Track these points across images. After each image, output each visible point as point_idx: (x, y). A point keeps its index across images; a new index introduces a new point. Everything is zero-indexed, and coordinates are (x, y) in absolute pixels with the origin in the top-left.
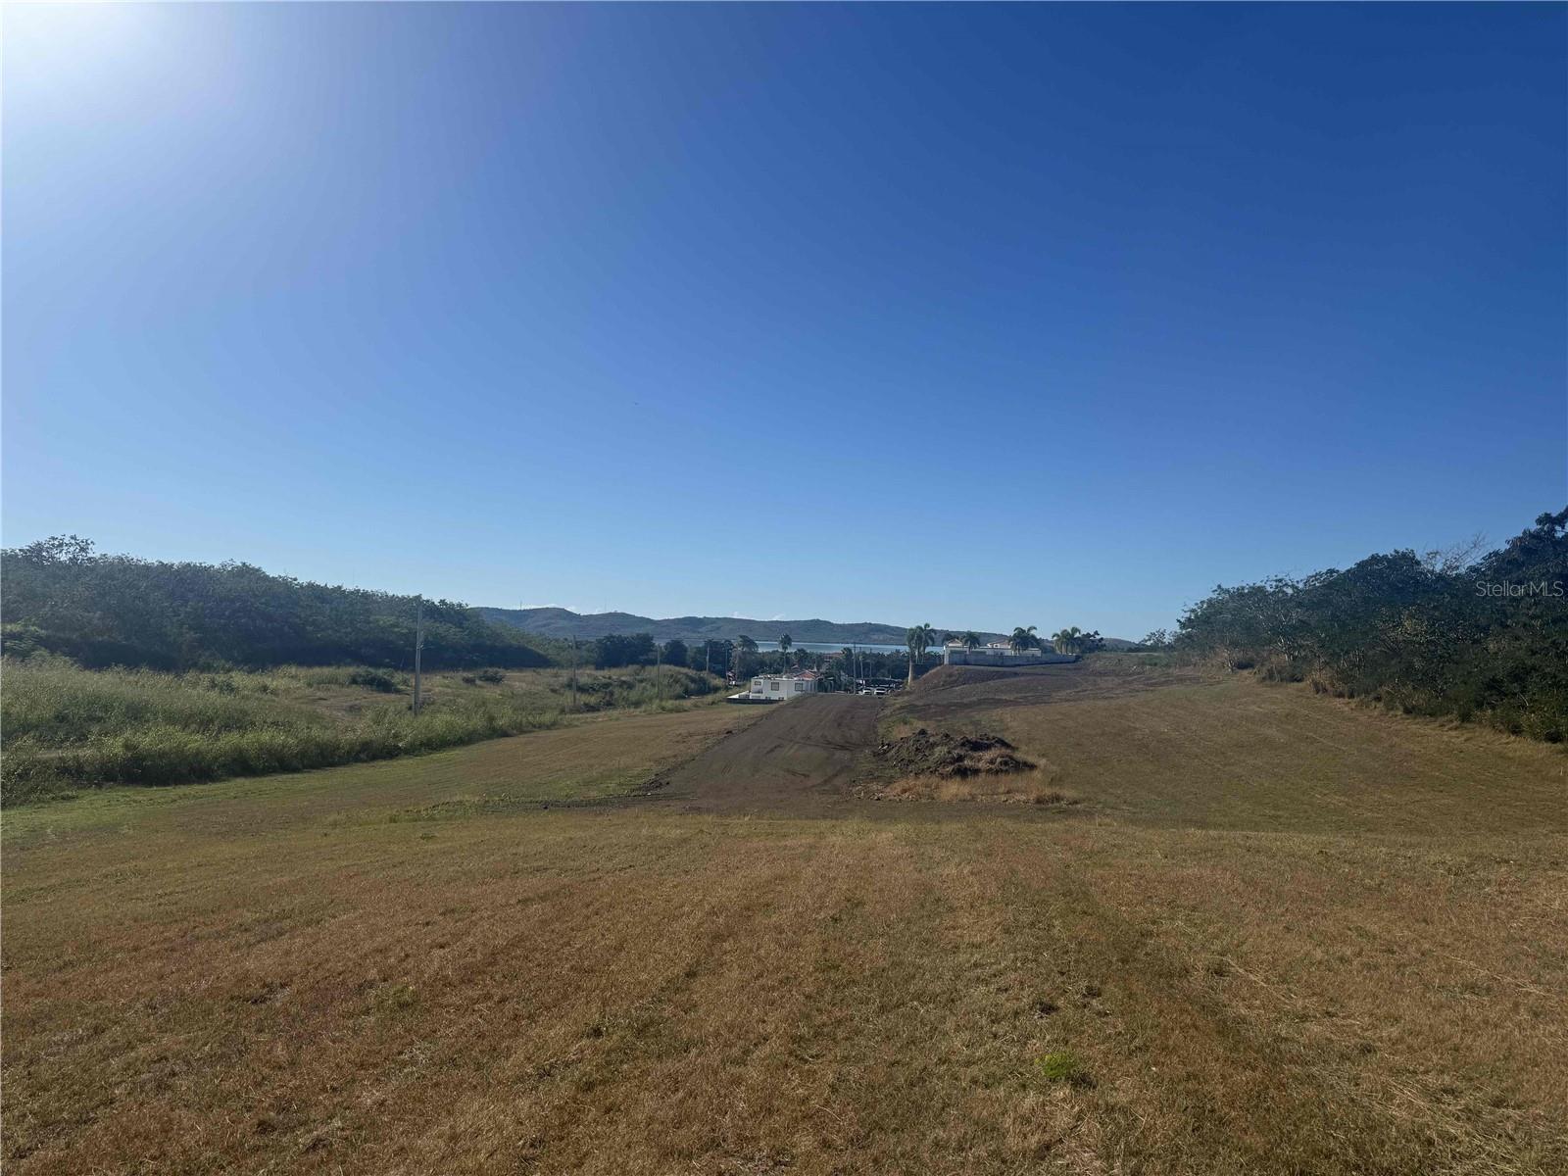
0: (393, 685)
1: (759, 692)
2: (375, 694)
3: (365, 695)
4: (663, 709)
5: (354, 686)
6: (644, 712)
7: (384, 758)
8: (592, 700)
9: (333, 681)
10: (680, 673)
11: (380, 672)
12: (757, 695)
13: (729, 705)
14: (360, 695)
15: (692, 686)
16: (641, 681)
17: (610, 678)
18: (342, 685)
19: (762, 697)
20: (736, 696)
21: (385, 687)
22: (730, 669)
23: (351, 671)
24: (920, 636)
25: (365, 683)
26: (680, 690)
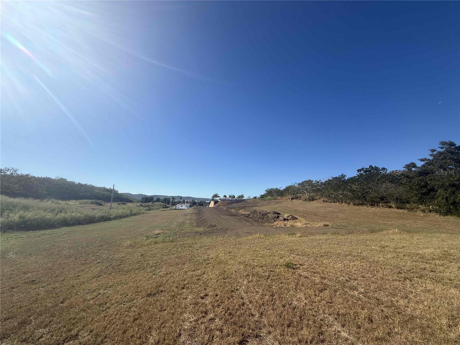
0: (102, 204)
3: (95, 206)
6: (159, 211)
9: (86, 203)
11: (99, 201)
12: (178, 208)
13: (173, 210)
16: (155, 205)
18: (89, 204)
20: (173, 208)
21: (100, 204)
22: (170, 203)
23: (91, 201)
24: (216, 196)
25: (95, 203)
26: (162, 207)
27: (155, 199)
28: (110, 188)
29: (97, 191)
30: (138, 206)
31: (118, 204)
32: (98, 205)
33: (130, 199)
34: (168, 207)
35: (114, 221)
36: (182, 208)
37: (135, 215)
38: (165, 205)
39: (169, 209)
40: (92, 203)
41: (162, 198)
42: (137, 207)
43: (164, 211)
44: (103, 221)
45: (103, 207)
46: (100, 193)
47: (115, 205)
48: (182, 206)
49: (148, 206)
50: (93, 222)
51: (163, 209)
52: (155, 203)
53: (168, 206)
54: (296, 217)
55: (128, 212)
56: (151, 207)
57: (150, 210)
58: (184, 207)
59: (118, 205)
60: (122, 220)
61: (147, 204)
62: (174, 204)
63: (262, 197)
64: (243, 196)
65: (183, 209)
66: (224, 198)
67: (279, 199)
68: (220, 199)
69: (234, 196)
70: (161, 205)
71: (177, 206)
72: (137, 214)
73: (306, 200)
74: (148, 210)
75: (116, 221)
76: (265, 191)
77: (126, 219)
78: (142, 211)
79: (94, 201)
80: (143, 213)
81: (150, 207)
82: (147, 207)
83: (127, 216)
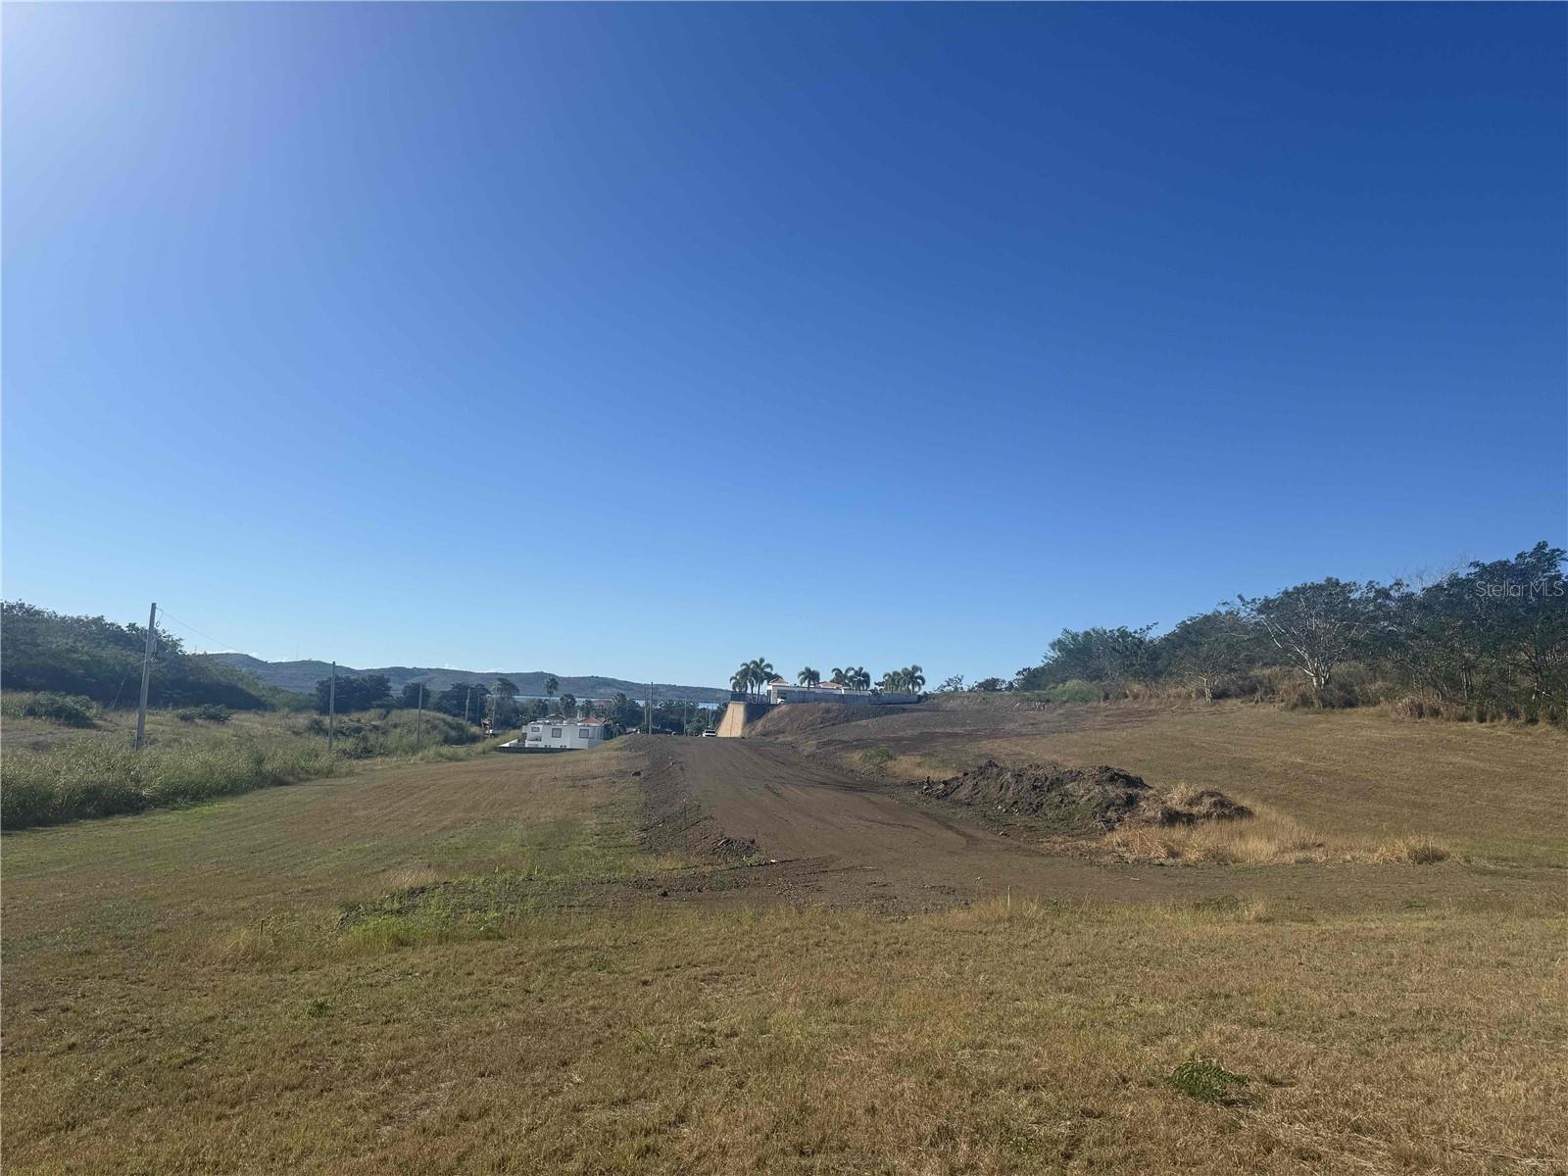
0: (88, 719)
1: (537, 740)
2: (66, 730)
3: (51, 730)
4: (441, 756)
5: (31, 718)
6: (422, 759)
10: (434, 718)
11: (69, 701)
12: (536, 743)
13: (503, 754)
14: (43, 729)
15: (453, 733)
16: (395, 726)
17: (359, 721)
18: (14, 716)
19: (541, 745)
20: (507, 745)
21: (77, 720)
22: (485, 716)
23: (27, 697)
24: (756, 672)
25: (48, 714)
26: (440, 738)
27: (397, 690)
28: (132, 626)
29: (59, 643)
30: (297, 733)
31: (184, 718)
32: (68, 725)
33: (253, 693)
34: (474, 739)
35: (163, 818)
36: (556, 744)
37: (279, 782)
38: (459, 728)
39: (479, 746)
40: (31, 712)
41: (436, 688)
42: (293, 737)
43: (450, 759)
44: (94, 817)
45: (94, 732)
46: (74, 652)
47: (161, 722)
48: (557, 733)
49: (358, 730)
50: (44, 823)
51: (446, 750)
52: (395, 715)
53: (475, 729)
54: (1246, 803)
55: (242, 765)
56: (372, 737)
57: (367, 752)
58: (570, 735)
59: (183, 723)
60: (206, 809)
61: (348, 720)
62: (512, 719)
63: (1032, 679)
64: (918, 674)
65: (563, 750)
66: (805, 684)
67: (1136, 697)
68: (782, 694)
69: (866, 676)
70: (435, 727)
71: (530, 734)
72: (291, 778)
73: (1305, 701)
74: (359, 757)
75: (172, 817)
76: (1053, 646)
77: (229, 805)
78: (323, 762)
79: (43, 697)
80: (329, 773)
81: (365, 739)
82: (351, 740)
83: (232, 788)
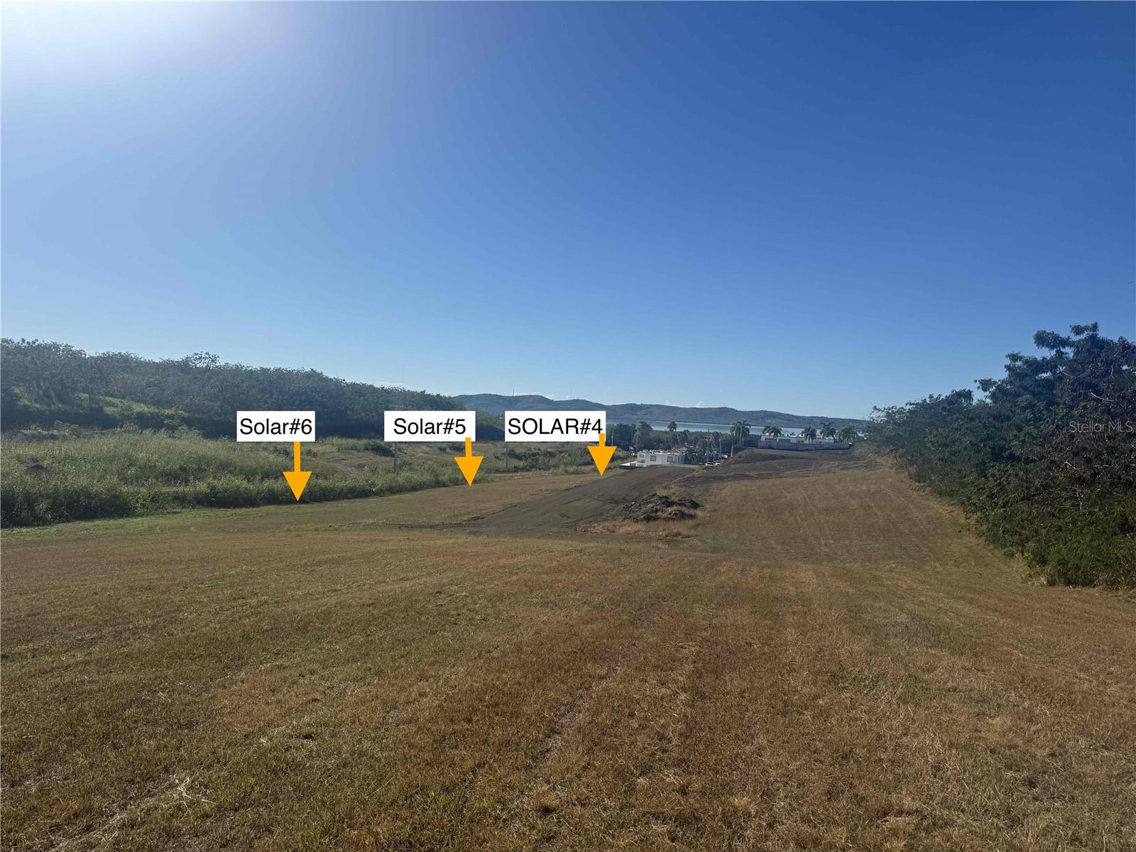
1: (642, 462)
3: (371, 458)
7: (361, 497)
8: (521, 464)
9: (354, 448)
18: (359, 451)
19: (643, 465)
20: (628, 464)
21: (385, 453)
48: (654, 458)
53: (623, 453)
58: (661, 458)
71: (639, 458)
